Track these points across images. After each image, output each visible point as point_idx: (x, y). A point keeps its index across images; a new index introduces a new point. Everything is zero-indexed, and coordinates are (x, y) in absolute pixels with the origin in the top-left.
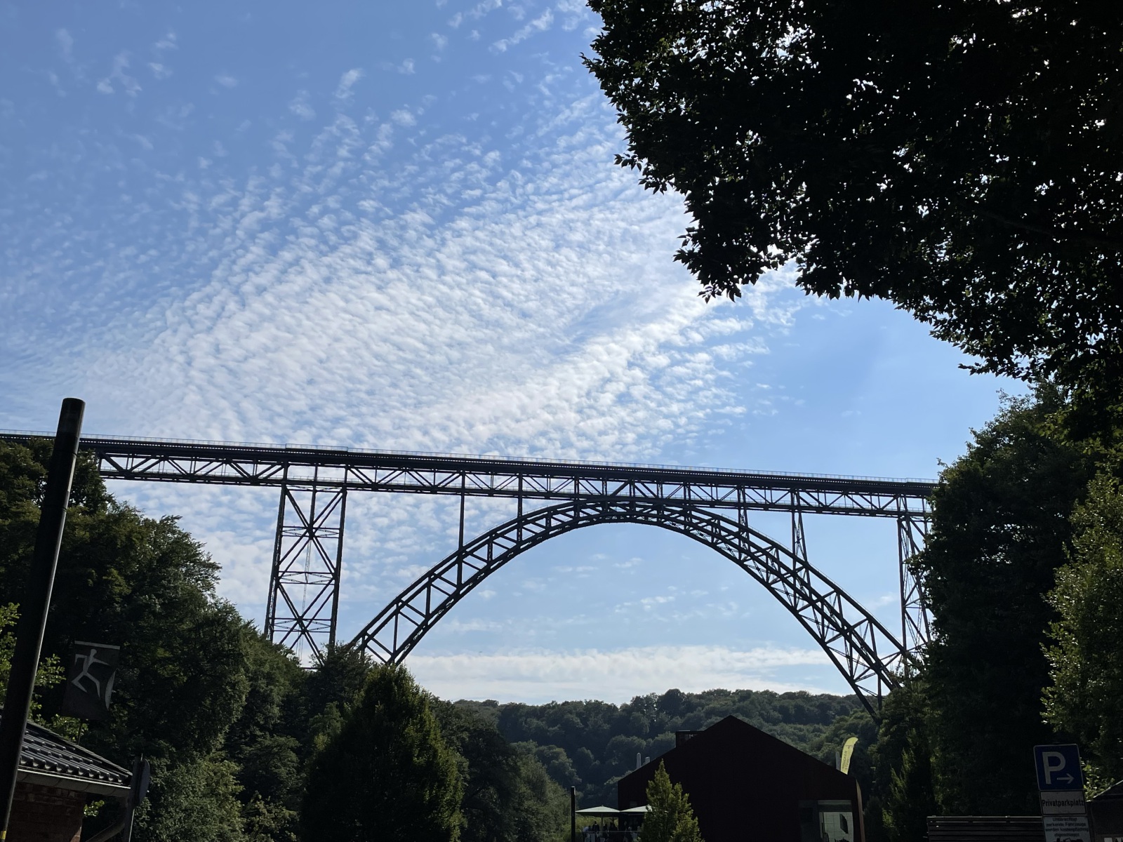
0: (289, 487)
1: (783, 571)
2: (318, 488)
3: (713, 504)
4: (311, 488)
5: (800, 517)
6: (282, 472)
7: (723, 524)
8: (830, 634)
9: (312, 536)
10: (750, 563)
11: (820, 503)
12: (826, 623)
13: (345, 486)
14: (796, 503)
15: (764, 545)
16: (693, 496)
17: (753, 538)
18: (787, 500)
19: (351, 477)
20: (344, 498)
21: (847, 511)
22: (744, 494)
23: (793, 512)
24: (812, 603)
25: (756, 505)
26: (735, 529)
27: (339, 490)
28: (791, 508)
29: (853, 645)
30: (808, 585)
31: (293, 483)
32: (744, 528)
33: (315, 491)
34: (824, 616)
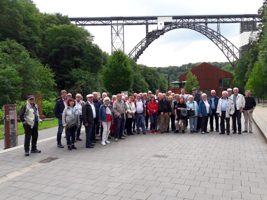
0: (112, 25)
1: (215, 36)
2: (118, 25)
3: (200, 23)
4: (117, 25)
5: (219, 24)
6: (111, 22)
7: (202, 27)
8: (224, 48)
9: (118, 35)
10: (208, 35)
11: (224, 21)
12: (223, 46)
13: (123, 24)
14: (218, 21)
15: (211, 31)
16: (196, 21)
17: (208, 30)
18: (216, 21)
19: (124, 23)
20: (123, 27)
21: (230, 22)
22: (207, 20)
23: (218, 23)
24: (220, 43)
25: (210, 22)
26: (205, 28)
27: (122, 25)
28: (217, 22)
29: (229, 50)
30: (220, 39)
31: (113, 24)
32: (207, 28)
33: (118, 26)
34: (223, 45)
